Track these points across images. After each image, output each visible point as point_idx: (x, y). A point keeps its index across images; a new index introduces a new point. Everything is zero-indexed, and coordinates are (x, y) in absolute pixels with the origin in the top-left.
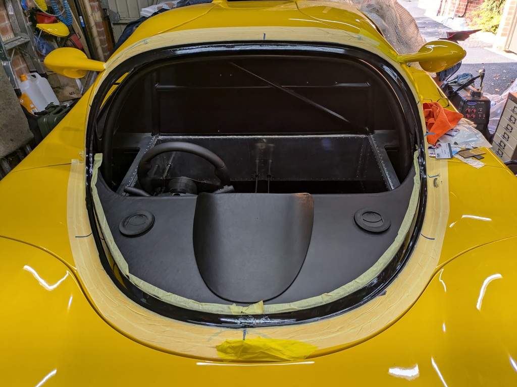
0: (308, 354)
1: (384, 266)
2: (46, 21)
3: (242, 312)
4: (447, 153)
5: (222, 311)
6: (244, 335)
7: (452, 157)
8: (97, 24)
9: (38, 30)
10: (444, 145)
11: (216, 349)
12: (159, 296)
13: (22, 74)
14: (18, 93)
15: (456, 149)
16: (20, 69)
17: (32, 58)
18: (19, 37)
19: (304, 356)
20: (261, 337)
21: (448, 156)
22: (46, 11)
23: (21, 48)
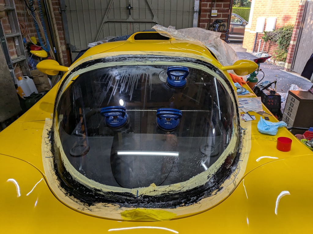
0: (171, 218)
2: (36, 49)
8: (63, 52)
9: (31, 54)
11: (120, 215)
13: (19, 76)
14: (16, 86)
16: (19, 74)
17: (26, 68)
18: (20, 57)
19: (169, 219)
22: (36, 44)
23: (20, 63)
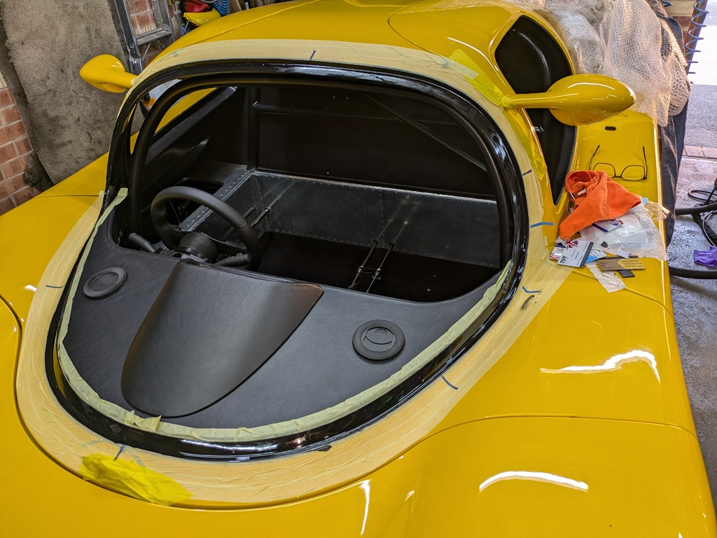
0: (175, 501)
1: (351, 409)
2: (196, 9)
3: (134, 424)
4: (579, 257)
5: (116, 416)
6: (119, 453)
7: (583, 265)
9: (185, 21)
10: (583, 243)
11: (82, 460)
12: (70, 378)
15: (598, 252)
18: (160, 29)
19: (170, 502)
20: (135, 462)
21: (577, 263)
